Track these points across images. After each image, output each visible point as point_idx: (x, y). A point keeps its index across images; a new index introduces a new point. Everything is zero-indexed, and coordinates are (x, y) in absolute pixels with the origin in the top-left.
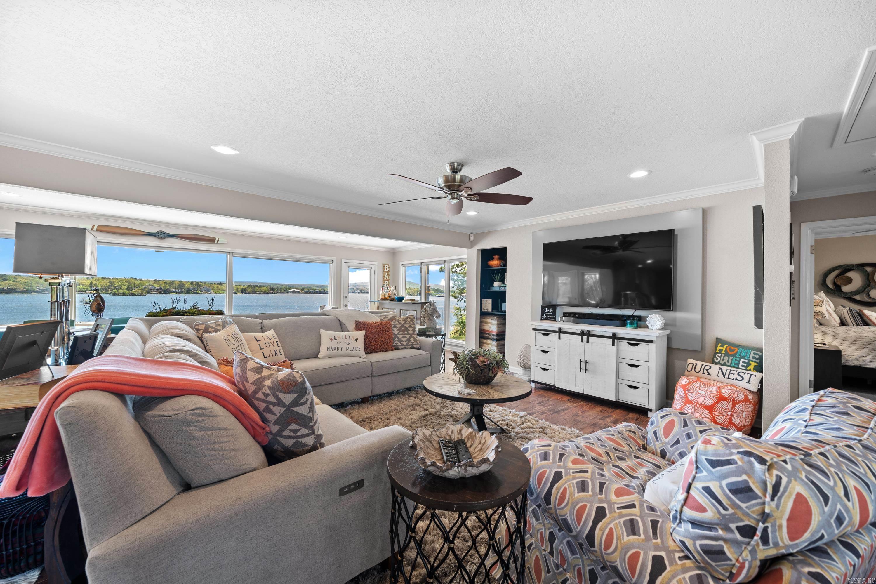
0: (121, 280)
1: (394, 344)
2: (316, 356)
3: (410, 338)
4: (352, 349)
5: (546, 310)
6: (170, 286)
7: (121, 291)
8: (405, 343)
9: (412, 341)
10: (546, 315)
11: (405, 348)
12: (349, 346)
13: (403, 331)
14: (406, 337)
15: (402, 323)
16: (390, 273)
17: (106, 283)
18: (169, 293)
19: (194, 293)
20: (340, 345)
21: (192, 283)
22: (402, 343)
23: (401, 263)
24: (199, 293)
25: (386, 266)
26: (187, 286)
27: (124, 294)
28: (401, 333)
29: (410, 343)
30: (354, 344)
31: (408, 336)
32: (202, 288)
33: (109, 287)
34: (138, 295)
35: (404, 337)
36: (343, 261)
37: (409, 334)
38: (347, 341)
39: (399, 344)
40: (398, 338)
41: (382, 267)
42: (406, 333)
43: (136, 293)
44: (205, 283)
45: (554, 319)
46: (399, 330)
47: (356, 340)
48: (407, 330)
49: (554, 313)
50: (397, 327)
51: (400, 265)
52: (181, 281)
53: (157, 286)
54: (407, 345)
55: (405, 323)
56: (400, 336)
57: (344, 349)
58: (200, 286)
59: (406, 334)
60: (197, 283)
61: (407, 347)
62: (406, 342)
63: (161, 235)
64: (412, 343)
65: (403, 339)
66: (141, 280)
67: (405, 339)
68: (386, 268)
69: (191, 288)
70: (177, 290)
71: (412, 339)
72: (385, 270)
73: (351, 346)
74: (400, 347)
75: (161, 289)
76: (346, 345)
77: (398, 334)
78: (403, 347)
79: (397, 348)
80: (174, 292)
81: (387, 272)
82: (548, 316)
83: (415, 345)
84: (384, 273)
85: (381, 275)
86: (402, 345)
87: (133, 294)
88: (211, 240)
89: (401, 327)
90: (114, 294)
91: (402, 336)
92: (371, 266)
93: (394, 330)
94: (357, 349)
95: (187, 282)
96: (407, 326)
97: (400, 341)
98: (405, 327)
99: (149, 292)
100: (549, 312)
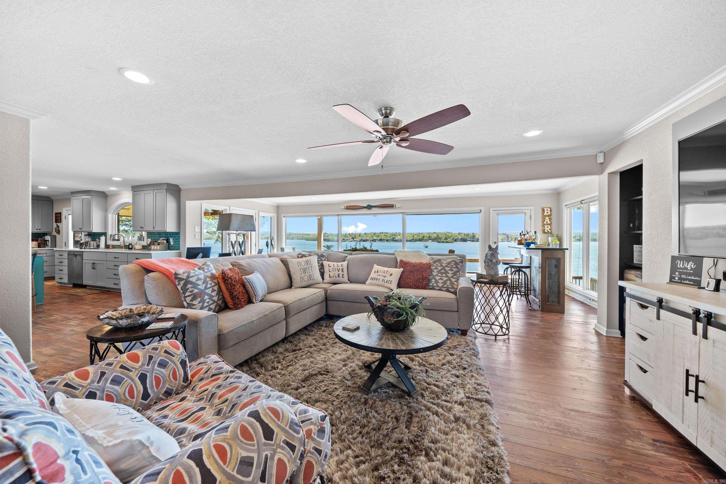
0: (442, 234)
1: (431, 284)
2: (364, 283)
3: (447, 280)
4: (385, 282)
5: (680, 264)
6: (467, 237)
7: (442, 240)
8: (440, 285)
9: (448, 284)
10: (681, 273)
11: (440, 290)
12: (384, 279)
13: (442, 273)
14: (442, 279)
15: (444, 265)
16: (552, 217)
17: (435, 235)
18: (466, 241)
20: (378, 277)
22: (438, 284)
23: (564, 204)
25: (546, 209)
27: (443, 242)
28: (440, 275)
29: (445, 286)
30: (388, 278)
31: (445, 279)
33: (437, 238)
35: (441, 279)
36: (491, 210)
37: (447, 276)
38: (384, 275)
39: (435, 285)
40: (435, 279)
41: (541, 211)
42: (444, 275)
46: (439, 272)
47: (391, 275)
48: (446, 272)
49: (698, 272)
50: (437, 269)
51: (564, 206)
52: (473, 233)
53: (460, 237)
54: (442, 287)
55: (446, 266)
56: (438, 278)
57: (381, 280)
59: (444, 277)
61: (442, 289)
62: (442, 284)
63: (369, 207)
64: (448, 286)
65: (439, 281)
66: (451, 233)
67: (442, 281)
68: (546, 211)
71: (448, 282)
72: (545, 214)
73: (386, 279)
74: (436, 288)
75: (462, 239)
76: (383, 278)
77: (437, 275)
78: (438, 288)
79: (433, 289)
80: (469, 240)
81: (548, 216)
82: (684, 276)
83: (450, 288)
84: (544, 217)
85: (540, 219)
86: (438, 286)
87: (448, 242)
88: (391, 206)
89: (441, 270)
90: (439, 242)
91: (440, 277)
92: (525, 211)
93: (434, 272)
94: (390, 282)
96: (447, 269)
97: (437, 282)
98: (445, 270)
99: (456, 241)
100: (687, 269)
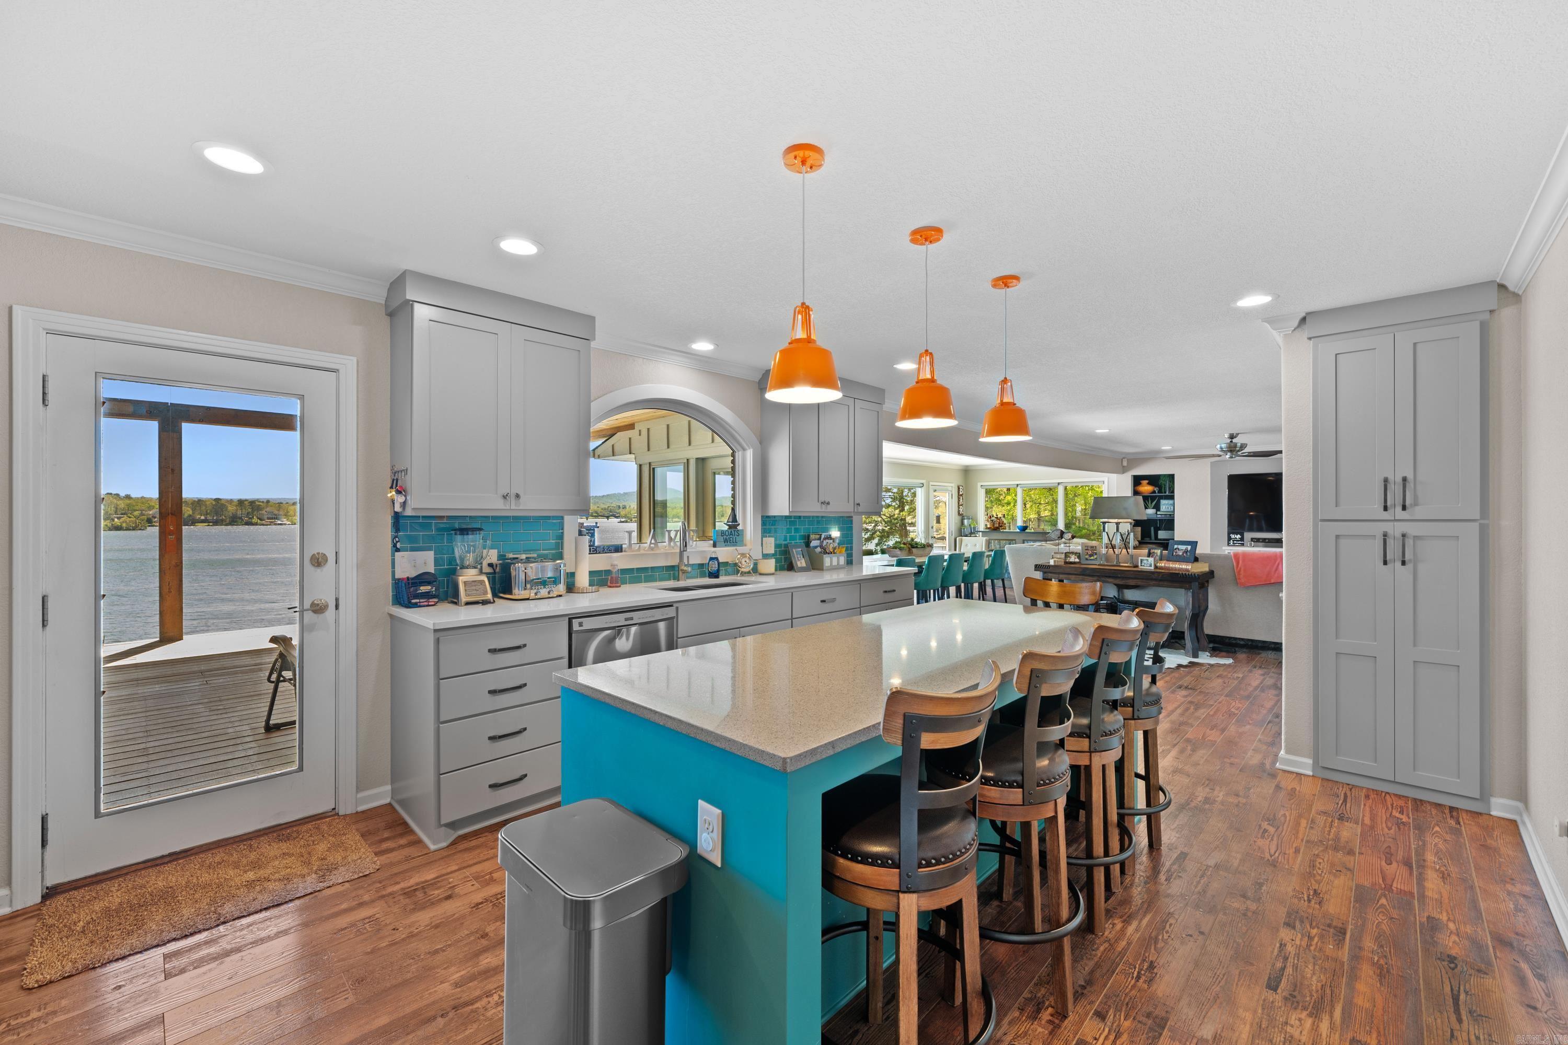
5: (1233, 536)
6: (194, 510)
10: (1233, 541)
19: (247, 524)
21: (241, 502)
23: (979, 484)
24: (256, 524)
26: (231, 509)
32: (264, 512)
34: (127, 529)
43: (124, 525)
44: (268, 502)
45: (1243, 545)
49: (1242, 539)
52: (217, 500)
58: (259, 508)
60: (252, 503)
66: (128, 497)
69: (239, 512)
70: (209, 517)
80: (203, 521)
95: (231, 501)
100: (1236, 538)
